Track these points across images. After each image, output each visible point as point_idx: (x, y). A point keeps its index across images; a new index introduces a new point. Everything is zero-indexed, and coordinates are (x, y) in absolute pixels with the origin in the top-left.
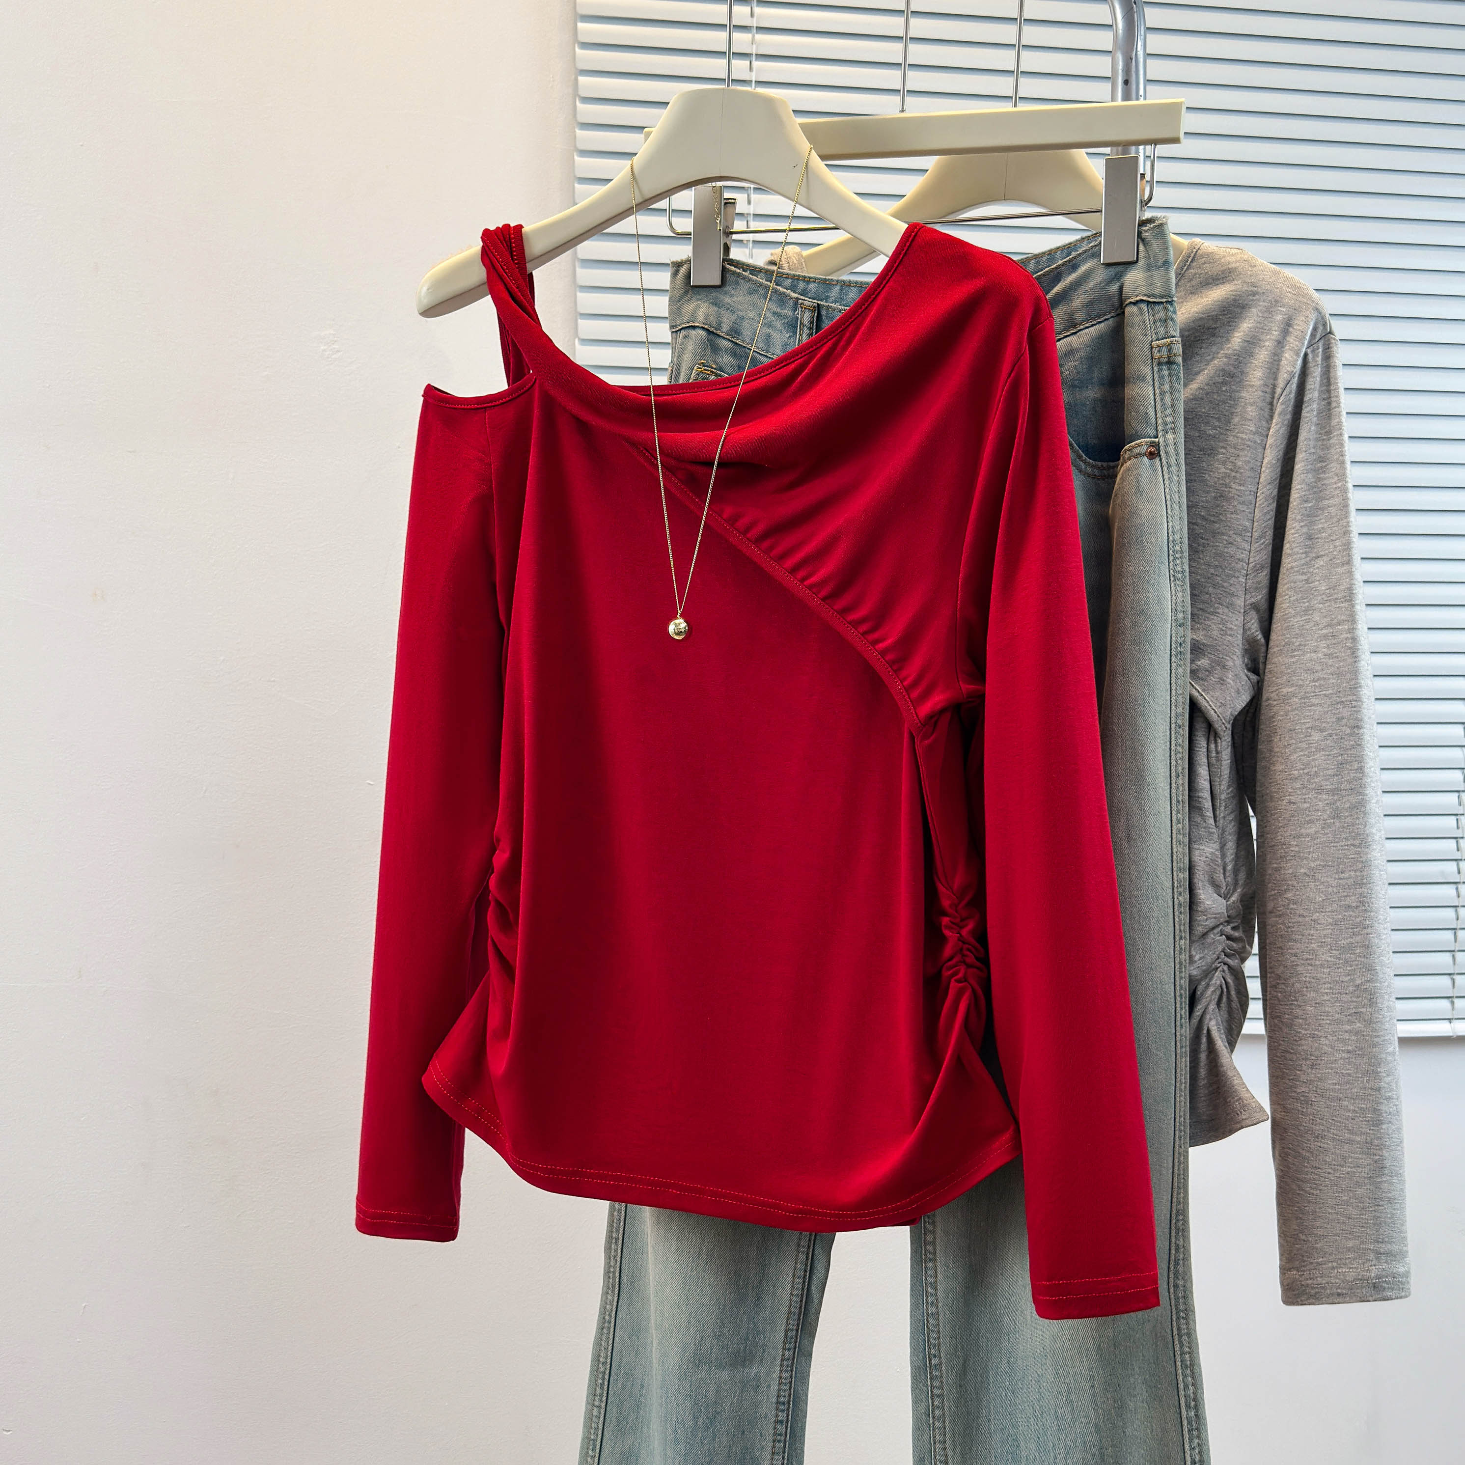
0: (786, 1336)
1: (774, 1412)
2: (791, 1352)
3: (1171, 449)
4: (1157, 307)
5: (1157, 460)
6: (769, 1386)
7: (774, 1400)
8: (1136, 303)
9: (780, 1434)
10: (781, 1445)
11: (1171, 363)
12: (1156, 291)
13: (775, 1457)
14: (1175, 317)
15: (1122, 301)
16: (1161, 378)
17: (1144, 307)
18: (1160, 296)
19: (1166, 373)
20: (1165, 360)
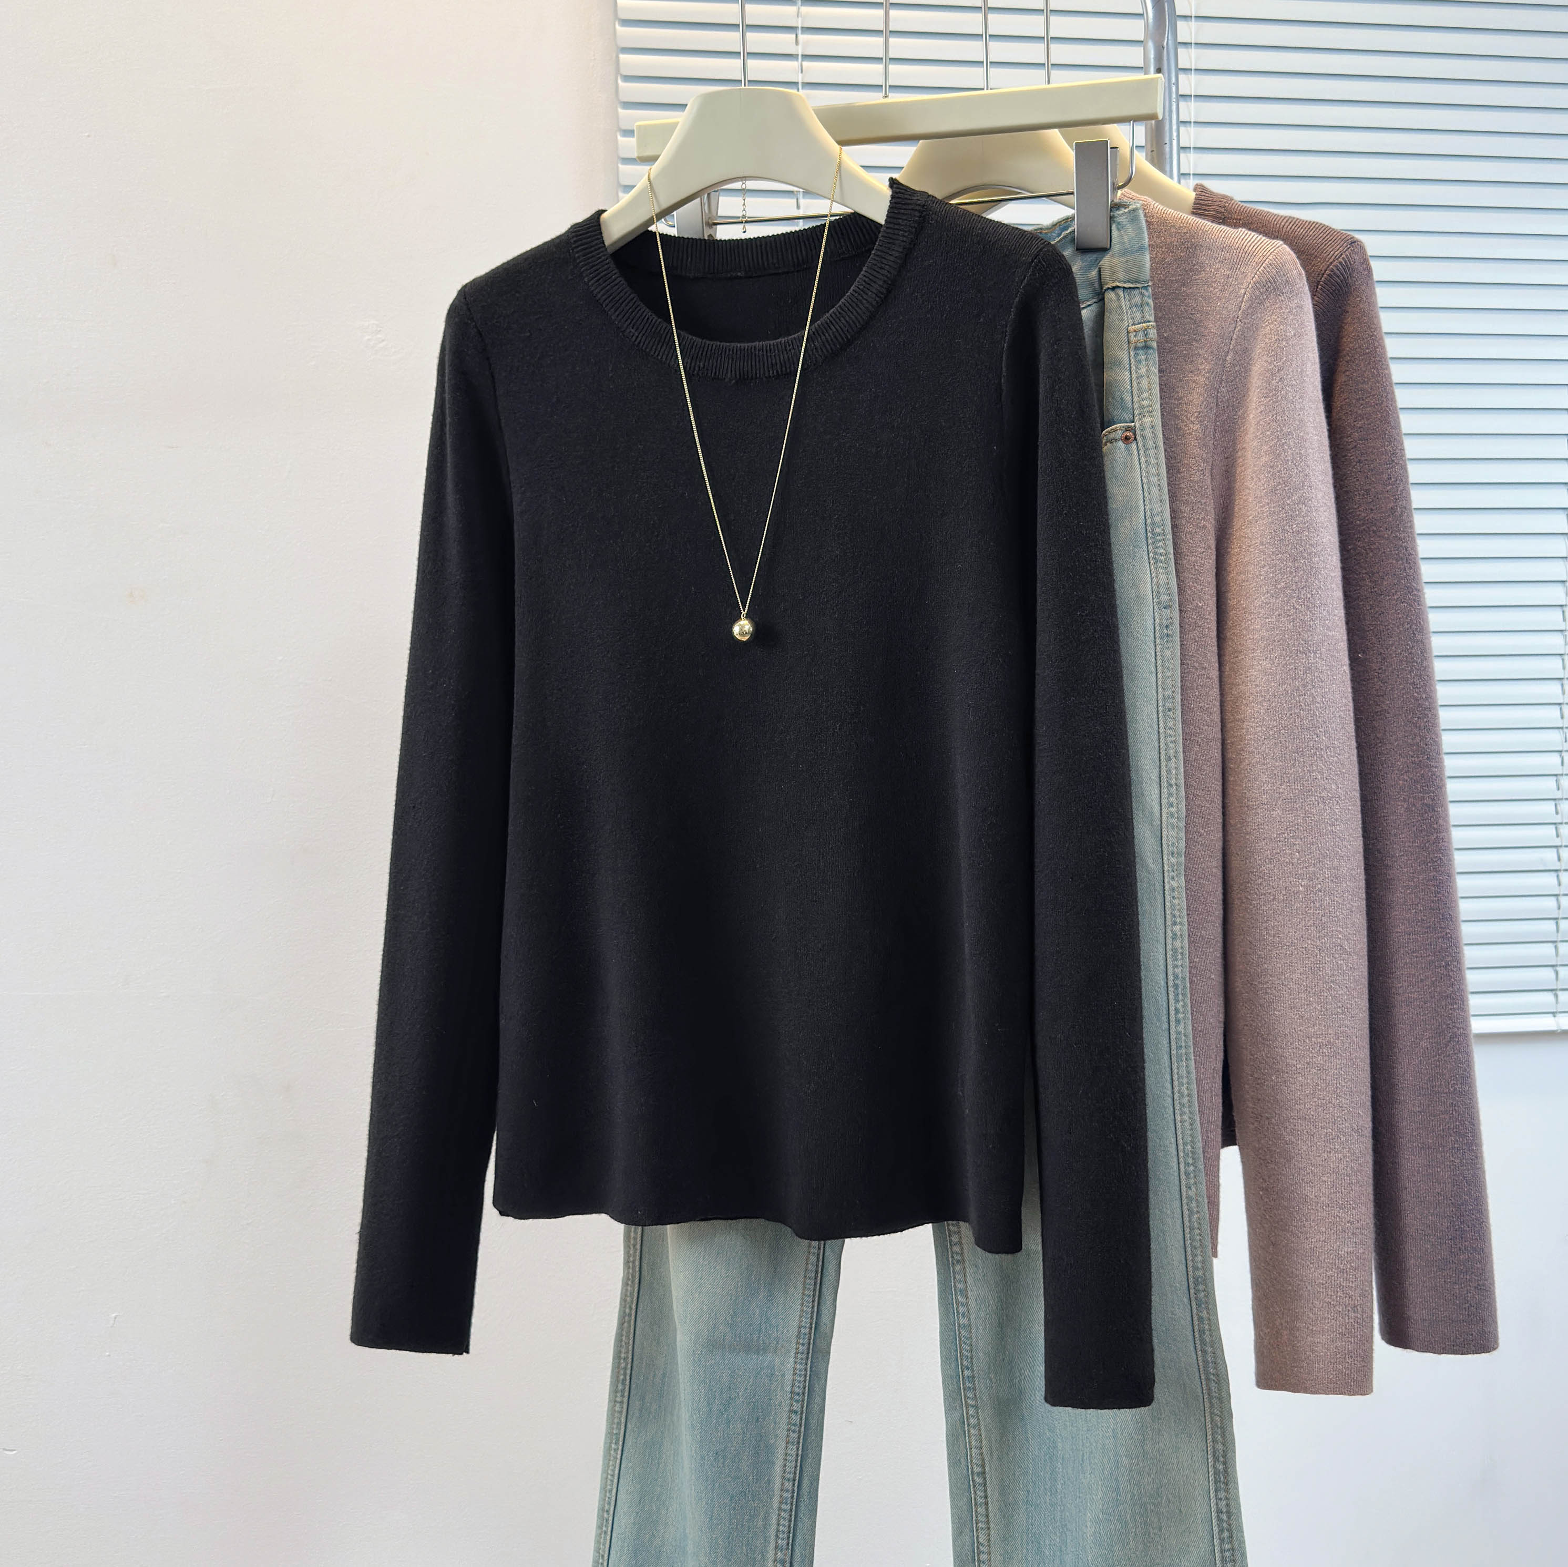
1: (787, 1403)
3: (1148, 433)
4: (1133, 293)
5: (1134, 444)
6: (783, 1375)
7: (789, 1389)
8: (1114, 288)
9: (795, 1425)
10: (796, 1435)
11: (1147, 347)
12: (1133, 276)
13: (790, 1446)
14: (1151, 302)
15: (1101, 286)
16: (1140, 361)
17: (1121, 292)
18: (1137, 282)
19: (1143, 357)
20: (1141, 345)
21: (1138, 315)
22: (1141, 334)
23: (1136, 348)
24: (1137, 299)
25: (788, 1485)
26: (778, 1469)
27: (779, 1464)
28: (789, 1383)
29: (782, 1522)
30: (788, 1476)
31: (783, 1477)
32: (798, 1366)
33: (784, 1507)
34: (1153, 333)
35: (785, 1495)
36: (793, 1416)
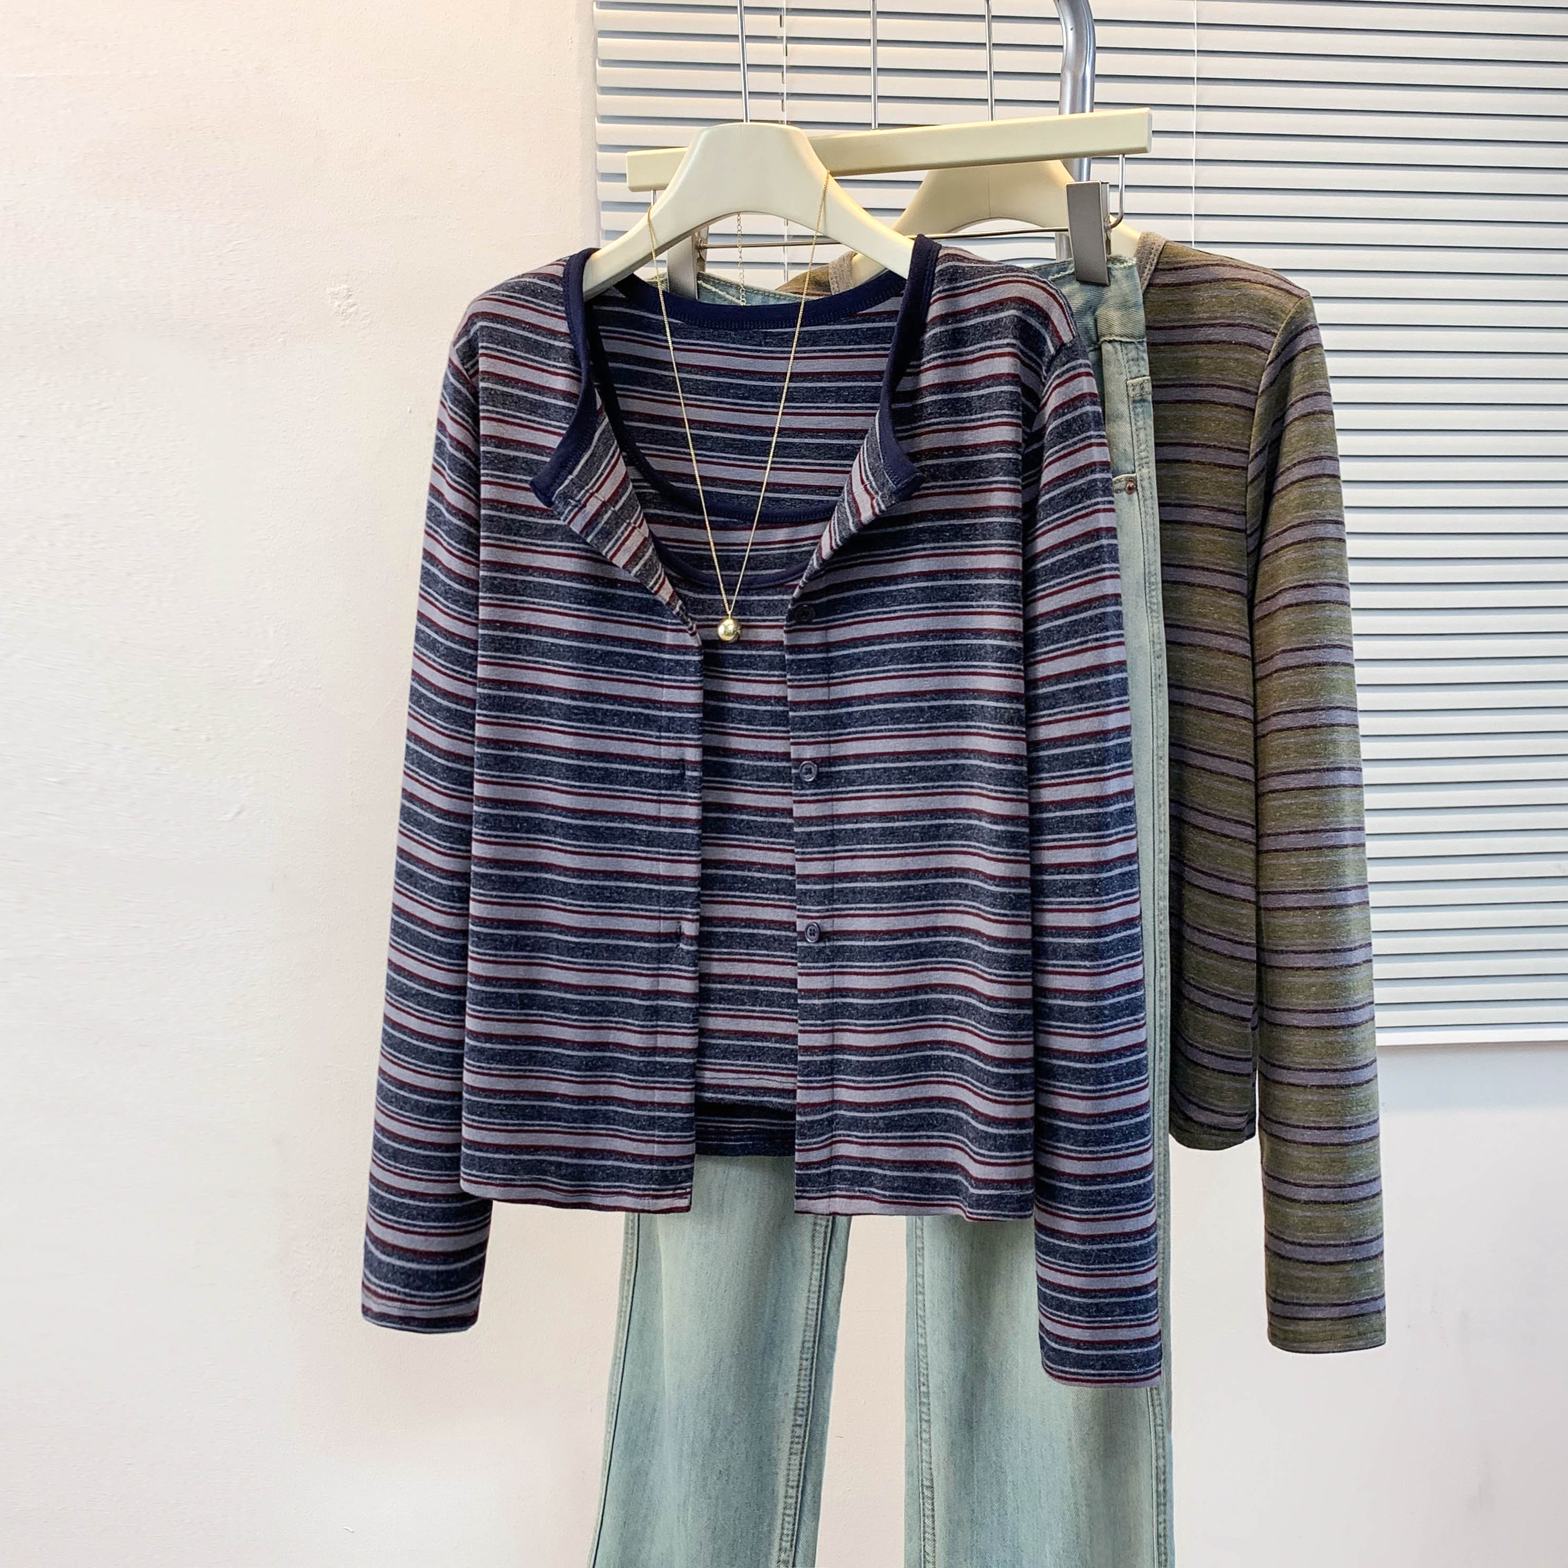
0: (803, 1347)
1: (792, 1417)
2: (809, 1362)
3: (1146, 484)
4: (1130, 346)
5: (1135, 494)
6: (787, 1394)
7: (792, 1406)
8: (1110, 342)
9: (798, 1437)
10: (800, 1446)
11: (1143, 400)
12: (1128, 331)
13: (793, 1457)
14: (1146, 356)
15: (1098, 338)
16: (1137, 415)
17: (1118, 346)
18: (1132, 336)
19: (1139, 410)
20: (1138, 398)
21: (1135, 369)
22: (1138, 388)
23: (1134, 402)
24: (1133, 354)
25: (792, 1492)
26: (781, 1479)
27: (782, 1474)
28: (793, 1401)
29: (786, 1526)
30: (791, 1484)
31: (787, 1486)
32: (802, 1384)
33: (787, 1512)
34: (1148, 387)
35: (789, 1501)
36: (797, 1429)
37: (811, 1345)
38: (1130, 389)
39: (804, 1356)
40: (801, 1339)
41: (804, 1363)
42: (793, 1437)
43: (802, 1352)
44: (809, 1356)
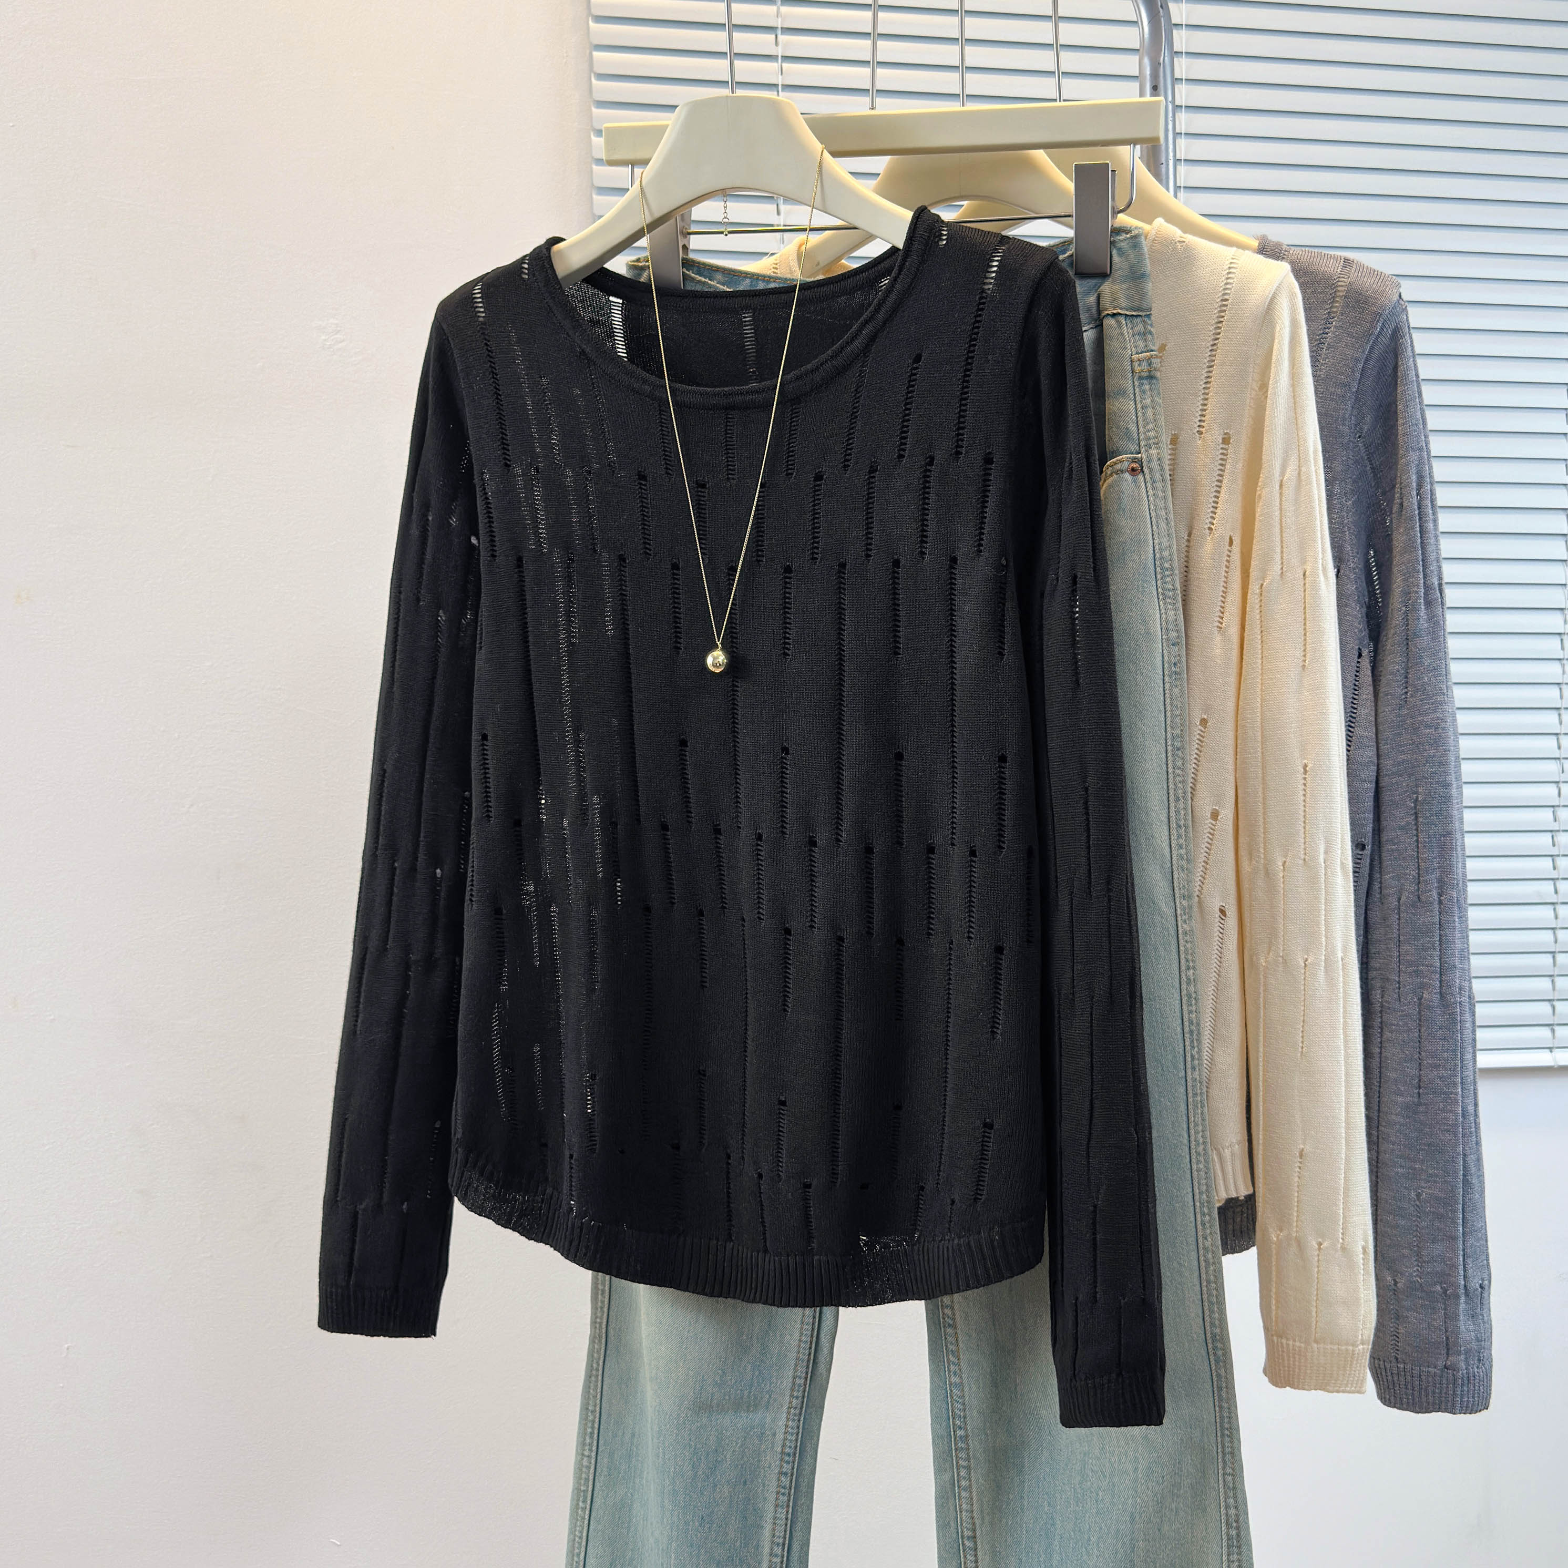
3: (1155, 465)
4: (1135, 320)
5: (1141, 477)
8: (1113, 316)
11: (1151, 377)
12: (1136, 304)
14: (1153, 330)
15: (1100, 313)
16: (1144, 392)
17: (1121, 320)
18: (1139, 309)
19: (1147, 387)
20: (1145, 374)
21: (1141, 344)
22: (1144, 364)
23: (1140, 378)
24: (1140, 328)
34: (1156, 363)
37: (802, 1381)
38: (1136, 364)
39: (795, 1394)
40: (791, 1374)
41: (794, 1401)
42: (779, 1486)
43: (792, 1390)
44: (800, 1394)
